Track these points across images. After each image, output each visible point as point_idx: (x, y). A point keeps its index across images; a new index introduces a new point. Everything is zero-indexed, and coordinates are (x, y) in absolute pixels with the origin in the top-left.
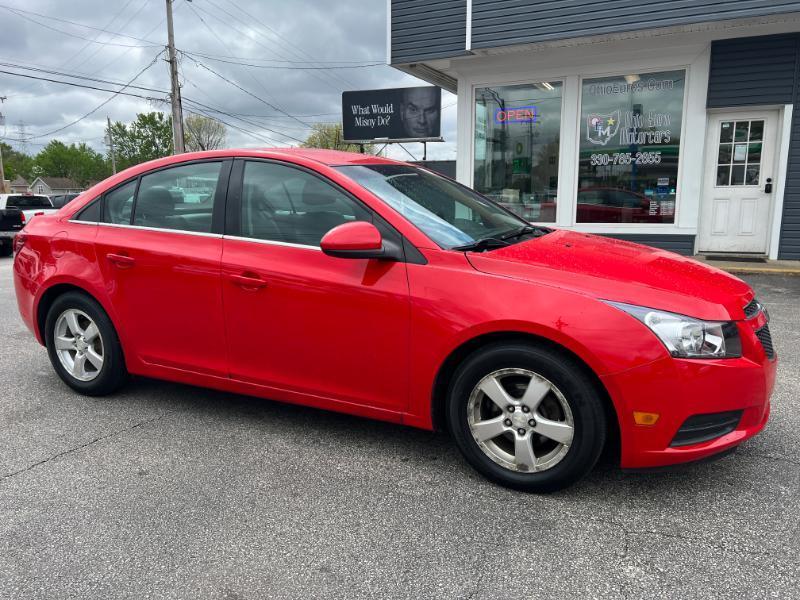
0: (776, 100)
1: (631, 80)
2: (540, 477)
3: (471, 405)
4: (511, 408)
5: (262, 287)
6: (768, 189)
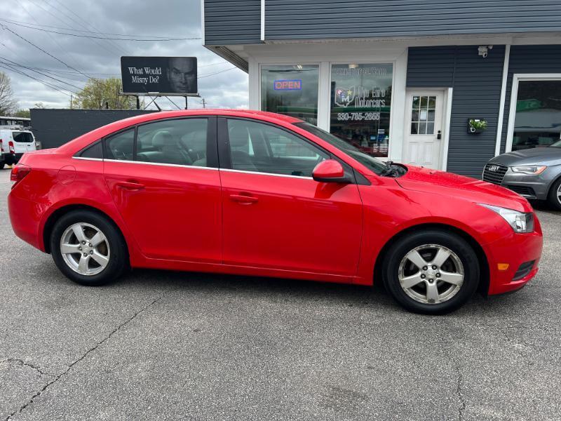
0: (443, 85)
1: (352, 66)
3: (401, 268)
4: (425, 268)
5: (254, 202)
6: (439, 137)
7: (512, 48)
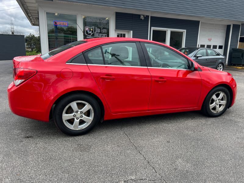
0: (128, 29)
2: (221, 113)
3: (210, 102)
4: (216, 100)
5: (165, 81)
7: (151, 17)
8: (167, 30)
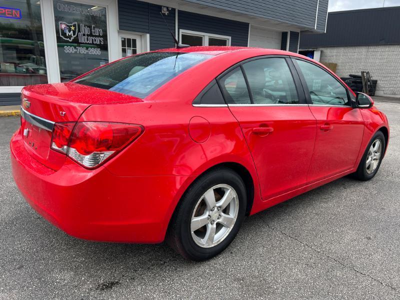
0: (143, 31)
7: (179, 11)
8: (204, 36)
